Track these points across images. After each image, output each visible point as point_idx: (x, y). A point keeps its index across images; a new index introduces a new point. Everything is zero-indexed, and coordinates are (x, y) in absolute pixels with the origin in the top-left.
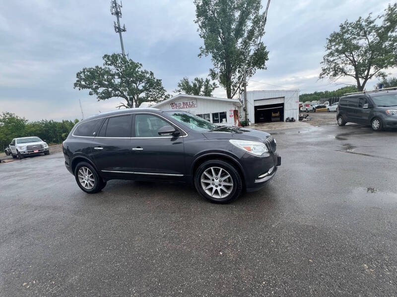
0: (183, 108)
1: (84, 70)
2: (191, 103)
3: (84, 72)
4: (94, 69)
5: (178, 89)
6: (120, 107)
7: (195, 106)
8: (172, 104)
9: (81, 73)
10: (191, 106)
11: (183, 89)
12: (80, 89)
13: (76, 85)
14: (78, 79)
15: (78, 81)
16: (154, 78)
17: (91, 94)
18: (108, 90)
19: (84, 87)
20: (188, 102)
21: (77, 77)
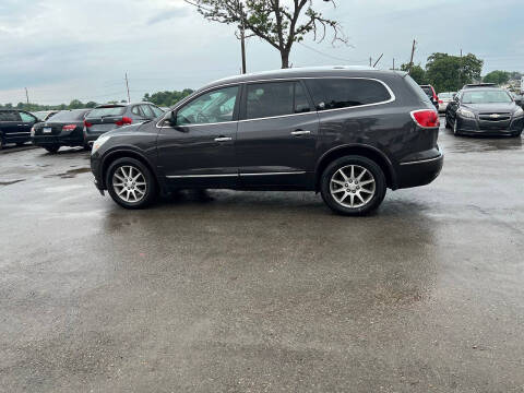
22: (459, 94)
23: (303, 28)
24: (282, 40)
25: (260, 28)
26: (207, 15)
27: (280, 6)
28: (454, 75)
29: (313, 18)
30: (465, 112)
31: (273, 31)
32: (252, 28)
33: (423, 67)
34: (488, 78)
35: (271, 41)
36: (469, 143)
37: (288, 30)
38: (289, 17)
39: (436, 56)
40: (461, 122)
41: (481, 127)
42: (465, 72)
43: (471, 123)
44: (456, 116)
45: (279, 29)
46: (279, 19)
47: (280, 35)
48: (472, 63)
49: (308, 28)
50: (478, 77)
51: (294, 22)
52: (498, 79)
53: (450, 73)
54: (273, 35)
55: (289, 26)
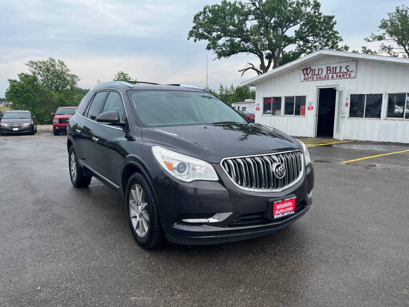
0: (326, 78)
1: (205, 9)
2: (344, 70)
3: (205, 12)
4: (219, 7)
5: (378, 34)
6: (246, 70)
7: (353, 75)
8: (307, 69)
9: (201, 13)
10: (342, 76)
11: (391, 34)
12: (195, 41)
13: (191, 34)
14: (195, 24)
15: (194, 28)
16: (320, 14)
17: (208, 48)
18: (232, 41)
19: (201, 37)
20: (338, 66)
21: (194, 22)
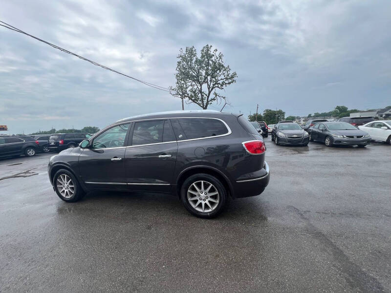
22: (277, 125)
23: (212, 100)
24: (203, 104)
25: (195, 99)
26: (173, 95)
27: (202, 91)
28: (274, 117)
29: (216, 95)
30: (280, 134)
31: (200, 101)
32: (192, 100)
33: (262, 115)
34: (287, 119)
35: (199, 104)
36: (284, 149)
37: (206, 100)
38: (206, 95)
39: (267, 110)
40: (279, 139)
41: (289, 141)
42: (279, 116)
43: (283, 140)
44: (276, 136)
45: (202, 100)
46: (202, 96)
47: (203, 102)
48: (281, 113)
49: (214, 99)
50: (283, 118)
51: (208, 97)
52: (291, 119)
53: (273, 117)
54: (200, 102)
55: (206, 99)
